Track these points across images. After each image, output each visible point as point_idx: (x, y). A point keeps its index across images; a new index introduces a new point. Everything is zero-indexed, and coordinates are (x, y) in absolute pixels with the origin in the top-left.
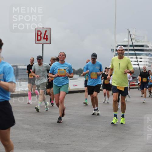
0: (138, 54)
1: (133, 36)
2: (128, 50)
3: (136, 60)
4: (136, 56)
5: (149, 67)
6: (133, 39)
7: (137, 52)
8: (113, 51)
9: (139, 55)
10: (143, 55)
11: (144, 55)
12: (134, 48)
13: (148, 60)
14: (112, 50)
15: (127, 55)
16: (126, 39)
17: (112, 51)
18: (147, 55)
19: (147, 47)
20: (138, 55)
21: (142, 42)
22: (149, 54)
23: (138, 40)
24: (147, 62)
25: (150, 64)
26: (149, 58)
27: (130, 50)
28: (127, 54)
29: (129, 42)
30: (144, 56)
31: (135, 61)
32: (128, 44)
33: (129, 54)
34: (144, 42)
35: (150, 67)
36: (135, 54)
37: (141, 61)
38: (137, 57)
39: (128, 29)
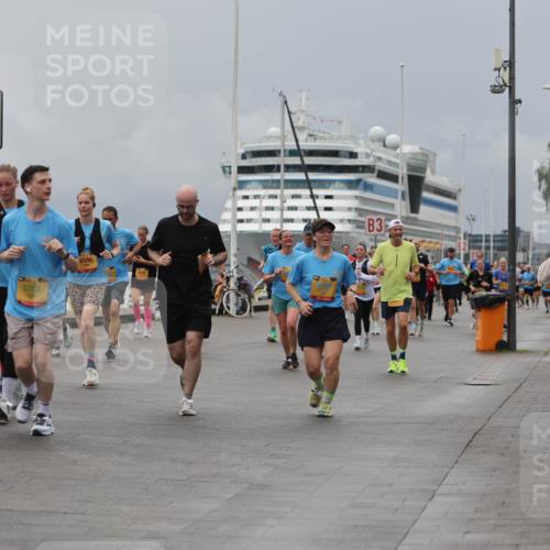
0: (320, 181)
1: (299, 119)
2: (282, 168)
3: (310, 203)
4: (311, 189)
5: (358, 227)
6: (302, 129)
7: (312, 176)
8: (230, 173)
9: (322, 184)
10: (337, 184)
11: (342, 185)
12: (302, 161)
13: (355, 204)
14: (224, 168)
15: (278, 188)
16: (275, 130)
17: (225, 172)
18: (351, 185)
19: (353, 155)
20: (318, 187)
21: (331, 138)
22: (359, 181)
23: (319, 131)
24: (350, 209)
25: (362, 219)
26: (356, 197)
27: (289, 168)
28: (278, 181)
29: (283, 138)
30: (339, 188)
31: (308, 209)
32: (284, 146)
33: (286, 181)
34: (338, 138)
35: (363, 228)
36: (308, 184)
37: (328, 209)
38: (315, 192)
39: (280, 95)
